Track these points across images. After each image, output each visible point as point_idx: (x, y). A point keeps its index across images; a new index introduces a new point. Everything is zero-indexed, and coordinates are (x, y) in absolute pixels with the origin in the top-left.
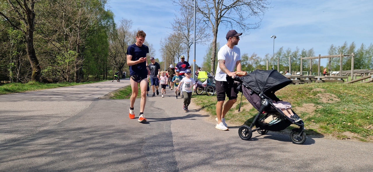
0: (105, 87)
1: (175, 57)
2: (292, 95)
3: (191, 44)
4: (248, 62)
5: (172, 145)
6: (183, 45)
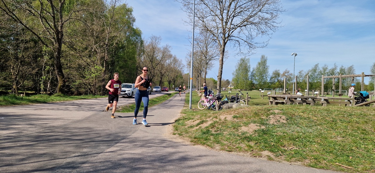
3: (209, 61)
4: (279, 79)
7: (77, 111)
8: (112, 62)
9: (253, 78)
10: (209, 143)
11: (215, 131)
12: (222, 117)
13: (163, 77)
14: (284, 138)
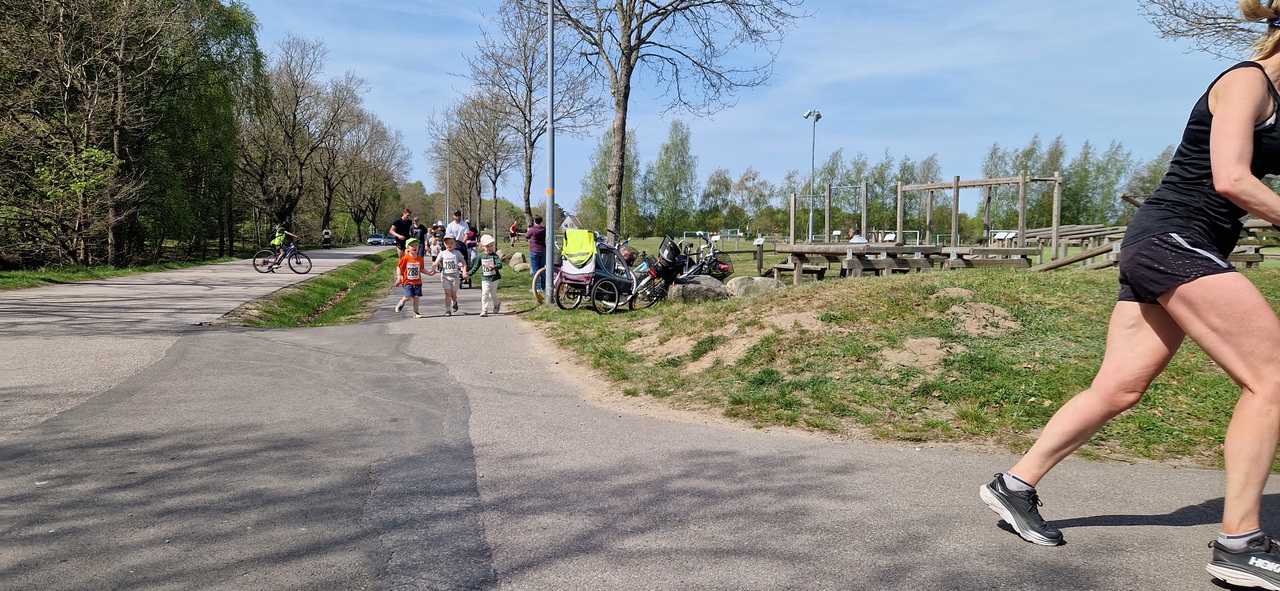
0: (226, 283)
1: (482, 178)
2: (872, 310)
3: (539, 135)
4: (729, 198)
5: (474, 490)
6: (511, 137)
9: (648, 196)
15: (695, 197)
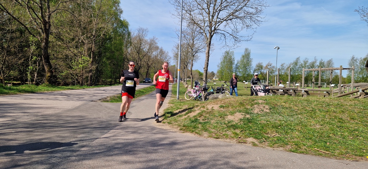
3: (195, 53)
4: (262, 71)
7: (66, 101)
8: (99, 53)
9: (237, 70)
10: (197, 131)
11: (203, 120)
12: (210, 107)
13: (149, 68)
14: (267, 125)
15: (251, 70)
